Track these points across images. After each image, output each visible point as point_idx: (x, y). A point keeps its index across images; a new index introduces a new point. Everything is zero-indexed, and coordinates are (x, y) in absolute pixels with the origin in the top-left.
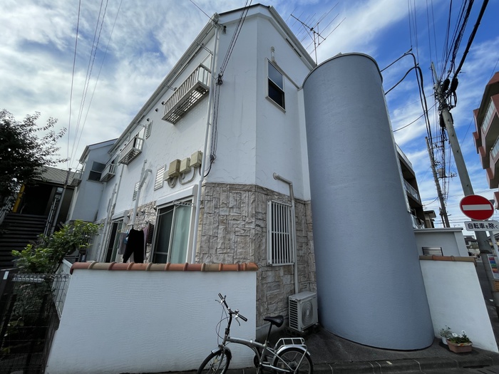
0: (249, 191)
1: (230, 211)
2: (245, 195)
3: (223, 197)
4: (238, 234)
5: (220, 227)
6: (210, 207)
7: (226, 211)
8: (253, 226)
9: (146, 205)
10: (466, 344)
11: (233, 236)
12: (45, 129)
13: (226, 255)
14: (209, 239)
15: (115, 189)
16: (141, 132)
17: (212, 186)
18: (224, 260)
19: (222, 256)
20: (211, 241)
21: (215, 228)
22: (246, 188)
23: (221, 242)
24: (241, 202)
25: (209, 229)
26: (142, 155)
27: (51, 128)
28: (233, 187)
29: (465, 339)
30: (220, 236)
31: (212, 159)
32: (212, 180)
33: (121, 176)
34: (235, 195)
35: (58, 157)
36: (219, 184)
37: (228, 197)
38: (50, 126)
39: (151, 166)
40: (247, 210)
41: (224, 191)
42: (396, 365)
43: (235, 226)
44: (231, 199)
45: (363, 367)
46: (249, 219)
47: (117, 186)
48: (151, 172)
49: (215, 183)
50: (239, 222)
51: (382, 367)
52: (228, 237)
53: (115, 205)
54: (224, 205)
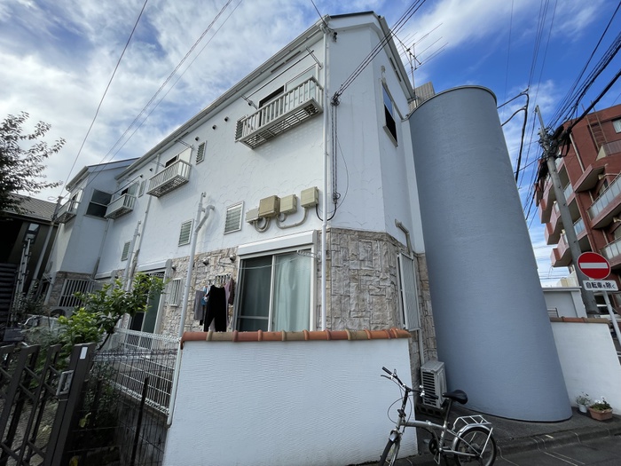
0: (380, 240)
1: (361, 265)
2: (376, 245)
3: (351, 248)
4: (373, 293)
5: (352, 284)
6: (337, 259)
7: (357, 264)
8: (388, 283)
9: (211, 254)
10: (608, 410)
11: (367, 296)
12: (30, 138)
13: (362, 319)
14: (340, 300)
15: (137, 230)
16: (186, 155)
17: (337, 233)
18: (360, 325)
19: (357, 321)
20: (343, 301)
21: (346, 286)
22: (376, 237)
23: (355, 302)
24: (373, 253)
25: (339, 287)
26: (188, 186)
27: (40, 137)
28: (361, 235)
29: (606, 406)
30: (353, 295)
31: (335, 198)
32: (337, 224)
33: (147, 212)
34: (365, 245)
35: (42, 180)
36: (347, 231)
37: (357, 247)
38: (39, 134)
39: (212, 201)
40: (380, 263)
41: (352, 240)
42: (558, 438)
43: (368, 283)
44: (361, 249)
45: (528, 443)
46: (384, 275)
47: (141, 227)
48: (213, 209)
49: (342, 229)
50: (372, 278)
51: (546, 442)
52: (361, 296)
53: (138, 251)
54: (354, 257)
